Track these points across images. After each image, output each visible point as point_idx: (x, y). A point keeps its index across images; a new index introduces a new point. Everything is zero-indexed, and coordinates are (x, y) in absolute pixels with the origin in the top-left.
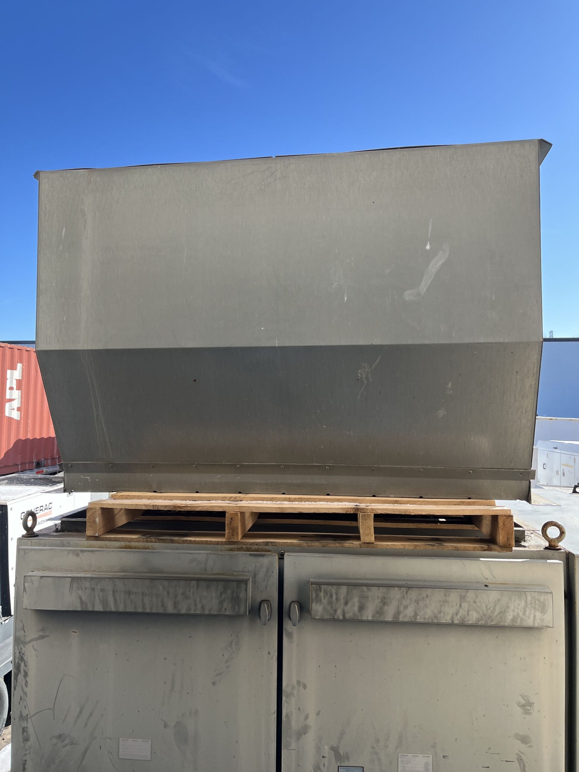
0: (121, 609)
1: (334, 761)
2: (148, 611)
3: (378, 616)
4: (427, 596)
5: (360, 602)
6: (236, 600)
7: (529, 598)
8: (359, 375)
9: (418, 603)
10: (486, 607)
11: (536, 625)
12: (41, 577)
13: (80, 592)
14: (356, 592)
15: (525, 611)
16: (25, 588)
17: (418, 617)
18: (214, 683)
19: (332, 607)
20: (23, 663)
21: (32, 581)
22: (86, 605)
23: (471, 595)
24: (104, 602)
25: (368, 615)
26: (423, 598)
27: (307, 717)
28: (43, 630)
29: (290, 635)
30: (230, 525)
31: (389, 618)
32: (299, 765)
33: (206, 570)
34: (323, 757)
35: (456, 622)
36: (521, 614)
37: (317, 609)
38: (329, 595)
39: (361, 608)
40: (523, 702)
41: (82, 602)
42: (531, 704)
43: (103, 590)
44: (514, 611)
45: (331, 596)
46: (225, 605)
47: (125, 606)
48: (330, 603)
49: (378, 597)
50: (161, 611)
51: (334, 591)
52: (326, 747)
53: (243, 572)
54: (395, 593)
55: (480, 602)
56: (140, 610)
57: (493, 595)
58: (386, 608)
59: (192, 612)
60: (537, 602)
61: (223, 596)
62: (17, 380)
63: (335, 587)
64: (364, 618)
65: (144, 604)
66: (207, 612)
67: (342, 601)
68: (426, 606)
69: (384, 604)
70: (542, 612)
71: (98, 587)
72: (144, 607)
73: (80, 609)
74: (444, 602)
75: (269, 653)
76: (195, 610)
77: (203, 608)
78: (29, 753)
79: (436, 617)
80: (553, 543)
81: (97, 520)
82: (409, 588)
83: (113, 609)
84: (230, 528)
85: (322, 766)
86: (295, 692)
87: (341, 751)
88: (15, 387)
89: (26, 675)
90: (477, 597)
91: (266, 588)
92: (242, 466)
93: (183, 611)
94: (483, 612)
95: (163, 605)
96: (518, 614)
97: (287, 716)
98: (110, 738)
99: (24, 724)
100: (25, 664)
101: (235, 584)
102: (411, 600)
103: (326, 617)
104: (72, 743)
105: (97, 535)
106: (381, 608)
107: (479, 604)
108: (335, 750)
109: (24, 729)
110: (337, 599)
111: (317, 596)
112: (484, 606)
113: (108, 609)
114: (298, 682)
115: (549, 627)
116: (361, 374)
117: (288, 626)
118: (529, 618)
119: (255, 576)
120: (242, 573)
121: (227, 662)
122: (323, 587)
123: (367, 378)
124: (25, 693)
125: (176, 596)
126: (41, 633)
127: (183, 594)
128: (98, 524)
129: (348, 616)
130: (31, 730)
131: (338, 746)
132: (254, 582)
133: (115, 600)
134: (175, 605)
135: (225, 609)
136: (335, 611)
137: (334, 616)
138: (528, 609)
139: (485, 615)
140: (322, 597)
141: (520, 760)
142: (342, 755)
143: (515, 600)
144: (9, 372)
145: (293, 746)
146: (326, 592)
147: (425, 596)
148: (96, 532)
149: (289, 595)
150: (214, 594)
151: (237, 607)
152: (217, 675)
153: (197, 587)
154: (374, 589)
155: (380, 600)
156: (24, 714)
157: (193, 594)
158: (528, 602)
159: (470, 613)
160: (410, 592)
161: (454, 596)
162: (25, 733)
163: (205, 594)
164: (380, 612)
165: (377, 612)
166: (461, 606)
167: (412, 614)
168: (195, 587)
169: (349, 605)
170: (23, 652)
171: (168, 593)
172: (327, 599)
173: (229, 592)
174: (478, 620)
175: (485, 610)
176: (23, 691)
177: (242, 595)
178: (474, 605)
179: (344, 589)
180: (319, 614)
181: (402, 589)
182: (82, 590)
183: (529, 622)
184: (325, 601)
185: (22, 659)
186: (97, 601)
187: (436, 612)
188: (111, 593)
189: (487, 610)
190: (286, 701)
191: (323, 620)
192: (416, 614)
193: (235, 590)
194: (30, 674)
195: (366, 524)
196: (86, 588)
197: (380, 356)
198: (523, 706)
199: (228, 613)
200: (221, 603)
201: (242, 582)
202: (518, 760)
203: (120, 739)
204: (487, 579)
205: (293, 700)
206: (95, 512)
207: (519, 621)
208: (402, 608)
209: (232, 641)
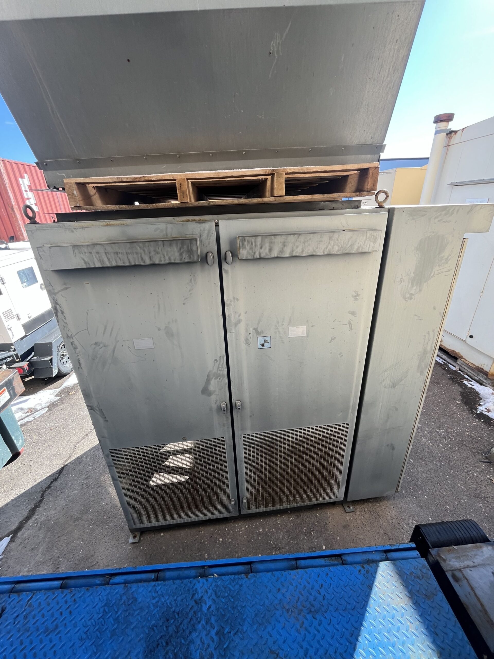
0: (114, 264)
1: (255, 335)
2: (133, 264)
3: (280, 253)
4: (310, 239)
5: (270, 246)
6: (190, 252)
7: (368, 235)
8: (272, 48)
9: (304, 244)
10: (344, 242)
11: (370, 251)
12: (50, 247)
13: (82, 256)
14: (267, 240)
15: (365, 243)
16: (40, 256)
17: (304, 252)
18: (184, 304)
19: (252, 251)
20: (58, 305)
21: (44, 251)
22: (89, 264)
23: (336, 235)
24: (101, 261)
25: (275, 254)
26: (308, 240)
27: (239, 316)
28: (65, 284)
29: (227, 272)
30: (181, 189)
31: (287, 255)
32: (237, 339)
33: (167, 235)
34: (250, 334)
35: (326, 253)
36: (362, 244)
37: (244, 253)
38: (250, 244)
39: (270, 250)
40: (355, 295)
41: (85, 262)
42: (358, 295)
43: (98, 253)
44: (359, 243)
45: (252, 244)
46: (184, 255)
47: (116, 262)
48: (251, 248)
49: (281, 243)
50: (142, 263)
51: (253, 241)
52: (251, 329)
53: (192, 234)
54: (291, 239)
55: (340, 240)
56: (127, 264)
57: (348, 235)
58: (285, 248)
59: (163, 262)
60: (372, 237)
61: (182, 250)
62: (28, 185)
63: (254, 237)
64: (272, 256)
65: (129, 260)
66: (173, 261)
67: (259, 246)
68: (309, 245)
69: (284, 246)
70: (374, 243)
71: (94, 251)
72: (130, 262)
73: (85, 267)
74: (320, 242)
75: (215, 284)
76: (165, 261)
77: (170, 259)
78: (80, 355)
79: (314, 251)
80: (381, 204)
81: (75, 192)
82: (300, 234)
83: (109, 265)
84: (181, 192)
85: (249, 338)
86: (232, 303)
87: (259, 330)
88: (28, 189)
89: (62, 312)
90: (339, 237)
91: (209, 244)
92: (181, 155)
93: (157, 262)
94: (341, 246)
95: (142, 259)
96: (361, 245)
97: (229, 316)
98: (127, 340)
99: (71, 340)
100: (59, 306)
101: (188, 241)
102: (300, 242)
103: (249, 257)
104: (105, 346)
105: (78, 205)
106: (282, 249)
107: (340, 241)
108: (256, 330)
109: (72, 343)
110: (255, 245)
111: (243, 244)
112: (342, 242)
113: (105, 265)
114: (234, 298)
115: (376, 251)
116: (273, 46)
117: (225, 266)
118: (366, 247)
119: (201, 237)
120: (192, 236)
121: (190, 291)
122: (246, 238)
123: (278, 52)
124: (66, 323)
125: (150, 253)
126: (65, 286)
127: (155, 251)
128: (76, 196)
129: (263, 256)
130: (77, 343)
131: (257, 328)
132: (201, 241)
133: (109, 259)
134: (151, 258)
135: (185, 259)
136: (255, 253)
137: (254, 256)
138: (367, 241)
139: (342, 248)
140: (246, 245)
141: (350, 323)
142: (259, 331)
143: (360, 237)
144: (20, 180)
145: (233, 331)
146: (248, 242)
147: (309, 239)
148: (77, 203)
149: (224, 248)
150: (175, 249)
151: (192, 256)
152: (185, 299)
153: (163, 245)
154: (279, 237)
155: (281, 244)
156: (69, 335)
157: (161, 250)
158: (368, 237)
159: (334, 247)
160: (300, 237)
161: (326, 237)
162: (74, 345)
163: (169, 249)
164: (281, 251)
165: (280, 252)
166: (329, 243)
167: (301, 250)
168: (162, 246)
169: (263, 248)
170: (56, 299)
171: (144, 251)
172: (249, 245)
173: (185, 247)
174: (338, 251)
175: (343, 244)
176: (64, 322)
177: (194, 248)
178: (337, 242)
179: (259, 239)
180: (245, 256)
181: (296, 235)
182: (82, 254)
183: (366, 250)
184: (248, 248)
185: (56, 303)
186: (96, 260)
187: (315, 248)
188: (104, 254)
189: (344, 244)
190: (227, 308)
191: (247, 260)
192: (303, 251)
193: (189, 245)
194: (65, 311)
195: (280, 181)
196: (85, 252)
197: (291, 22)
198: (354, 297)
199: (186, 261)
200: (181, 254)
201: (192, 240)
202: (349, 323)
203: (134, 340)
204: (344, 227)
205: (231, 308)
206: (71, 186)
207: (361, 249)
208: (295, 248)
209: (191, 279)
